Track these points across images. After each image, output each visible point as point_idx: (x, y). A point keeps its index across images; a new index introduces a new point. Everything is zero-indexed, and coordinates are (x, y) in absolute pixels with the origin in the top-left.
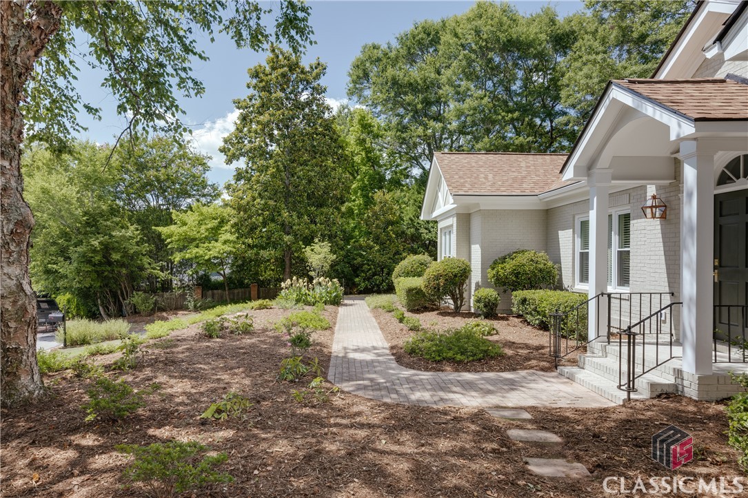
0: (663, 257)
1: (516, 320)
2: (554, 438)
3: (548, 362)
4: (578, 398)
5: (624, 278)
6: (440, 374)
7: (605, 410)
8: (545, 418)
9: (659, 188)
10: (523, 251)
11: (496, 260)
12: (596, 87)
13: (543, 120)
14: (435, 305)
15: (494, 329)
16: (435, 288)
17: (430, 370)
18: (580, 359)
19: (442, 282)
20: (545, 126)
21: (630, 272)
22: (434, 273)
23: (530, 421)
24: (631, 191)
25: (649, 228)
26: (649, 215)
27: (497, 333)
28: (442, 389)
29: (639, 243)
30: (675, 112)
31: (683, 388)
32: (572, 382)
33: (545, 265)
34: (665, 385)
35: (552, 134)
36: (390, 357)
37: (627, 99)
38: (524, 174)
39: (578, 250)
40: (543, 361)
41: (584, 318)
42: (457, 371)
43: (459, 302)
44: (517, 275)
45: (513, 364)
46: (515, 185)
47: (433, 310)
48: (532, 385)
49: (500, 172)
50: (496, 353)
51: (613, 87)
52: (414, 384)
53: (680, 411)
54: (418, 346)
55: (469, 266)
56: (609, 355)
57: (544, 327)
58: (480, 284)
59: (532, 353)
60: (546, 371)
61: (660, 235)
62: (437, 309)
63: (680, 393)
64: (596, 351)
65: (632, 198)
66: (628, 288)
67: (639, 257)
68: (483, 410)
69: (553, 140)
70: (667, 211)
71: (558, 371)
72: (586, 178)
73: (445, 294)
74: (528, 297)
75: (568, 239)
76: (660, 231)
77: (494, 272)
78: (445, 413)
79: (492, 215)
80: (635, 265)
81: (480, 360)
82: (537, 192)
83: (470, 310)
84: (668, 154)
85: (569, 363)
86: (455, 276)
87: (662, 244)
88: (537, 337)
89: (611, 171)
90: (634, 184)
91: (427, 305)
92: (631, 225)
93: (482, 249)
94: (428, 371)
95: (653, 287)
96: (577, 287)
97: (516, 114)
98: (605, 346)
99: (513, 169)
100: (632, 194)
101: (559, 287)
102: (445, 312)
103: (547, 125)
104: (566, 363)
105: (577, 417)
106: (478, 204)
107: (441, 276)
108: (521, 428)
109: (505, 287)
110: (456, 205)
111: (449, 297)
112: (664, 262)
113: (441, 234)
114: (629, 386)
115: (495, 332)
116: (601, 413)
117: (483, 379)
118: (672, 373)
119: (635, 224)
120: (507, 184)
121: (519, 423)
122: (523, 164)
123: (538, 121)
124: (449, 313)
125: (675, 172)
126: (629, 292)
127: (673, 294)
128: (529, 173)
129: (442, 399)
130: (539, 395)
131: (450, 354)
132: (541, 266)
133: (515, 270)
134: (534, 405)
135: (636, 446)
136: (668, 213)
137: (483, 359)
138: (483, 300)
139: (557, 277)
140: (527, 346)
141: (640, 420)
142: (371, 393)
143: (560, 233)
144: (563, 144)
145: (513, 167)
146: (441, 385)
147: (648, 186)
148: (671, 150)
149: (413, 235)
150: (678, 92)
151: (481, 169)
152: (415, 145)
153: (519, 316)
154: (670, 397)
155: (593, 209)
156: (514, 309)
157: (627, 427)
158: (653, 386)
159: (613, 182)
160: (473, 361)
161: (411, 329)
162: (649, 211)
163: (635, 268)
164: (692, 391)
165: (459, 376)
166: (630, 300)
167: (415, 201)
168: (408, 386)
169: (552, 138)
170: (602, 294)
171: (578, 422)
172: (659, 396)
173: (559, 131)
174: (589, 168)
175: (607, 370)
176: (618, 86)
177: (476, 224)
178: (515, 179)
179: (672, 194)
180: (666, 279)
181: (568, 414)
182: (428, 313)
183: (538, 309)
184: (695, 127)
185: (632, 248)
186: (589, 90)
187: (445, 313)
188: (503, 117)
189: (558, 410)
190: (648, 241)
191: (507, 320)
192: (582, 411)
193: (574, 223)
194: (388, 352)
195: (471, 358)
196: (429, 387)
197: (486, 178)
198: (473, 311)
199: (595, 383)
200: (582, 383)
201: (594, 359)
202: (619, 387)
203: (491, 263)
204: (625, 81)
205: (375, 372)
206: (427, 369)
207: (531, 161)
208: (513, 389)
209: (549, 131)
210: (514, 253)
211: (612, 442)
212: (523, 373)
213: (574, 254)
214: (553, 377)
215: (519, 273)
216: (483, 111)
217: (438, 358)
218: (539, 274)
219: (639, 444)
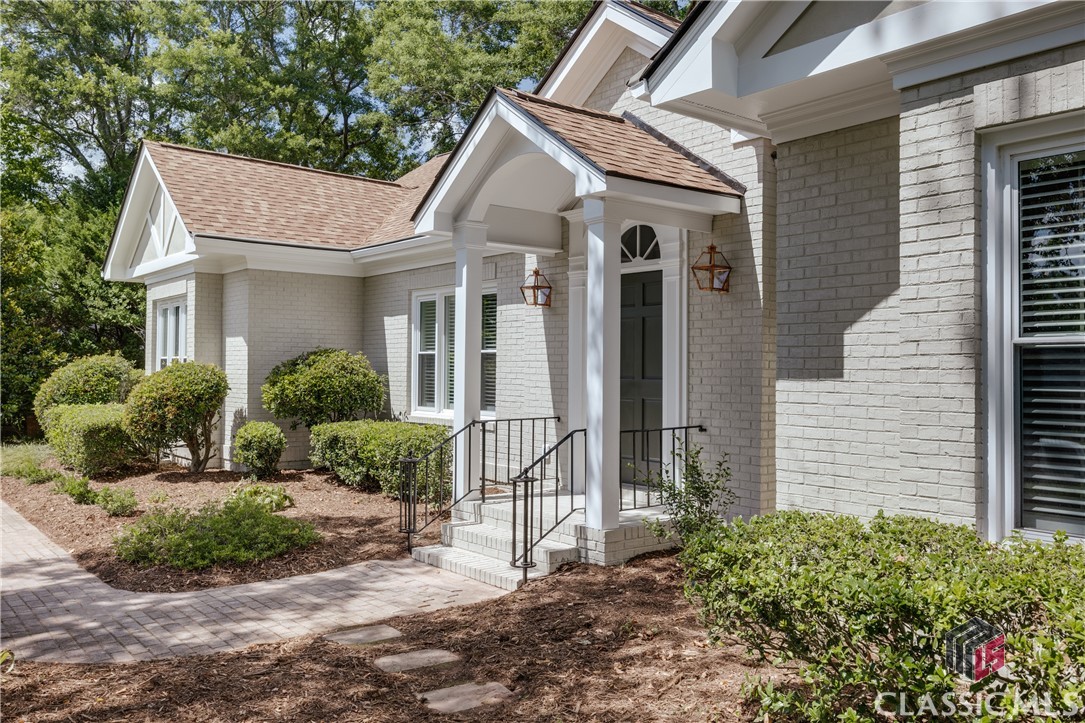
0: (546, 364)
1: (316, 478)
2: (446, 657)
3: (395, 543)
4: (457, 591)
5: (488, 399)
6: (211, 591)
7: (501, 602)
8: (421, 631)
9: (542, 259)
10: (326, 351)
11: (278, 367)
12: (423, 74)
13: (332, 110)
14: (148, 460)
15: (286, 497)
16: (155, 425)
17: (190, 587)
18: (446, 531)
19: (170, 412)
20: (333, 122)
21: (497, 387)
22: (154, 394)
23: (401, 639)
24: (499, 259)
25: (528, 319)
26: (530, 299)
27: (292, 505)
28: (226, 617)
29: (509, 342)
30: (582, 156)
31: (587, 552)
32: (436, 570)
33: (365, 375)
34: (566, 551)
35: (346, 138)
36: (83, 577)
37: (520, 124)
38: (323, 208)
39: (416, 351)
40: (387, 542)
41: (442, 465)
42: (243, 581)
43: (202, 452)
44: (318, 395)
45: (339, 554)
46: (310, 228)
47: (144, 472)
48: (380, 585)
49: (280, 199)
50: (309, 538)
51: (498, 98)
52: (171, 620)
53: (590, 584)
54: (149, 544)
55: (223, 379)
56: (485, 519)
57: (370, 485)
58: (246, 414)
59: (364, 531)
60: (395, 559)
61: (543, 330)
62: (154, 470)
63: (583, 560)
64: (466, 515)
65: (499, 270)
66: (494, 413)
67: (509, 364)
68: (321, 638)
69: (348, 150)
70: (552, 294)
71: (413, 556)
72: (451, 234)
73: (175, 436)
74: (342, 434)
75: (400, 331)
76: (542, 324)
77: (276, 390)
78: (255, 656)
79: (265, 281)
80: (503, 376)
81: (281, 556)
82: (348, 245)
83: (221, 466)
84: (555, 211)
85: (426, 541)
86: (199, 398)
87: (544, 345)
88: (361, 505)
89: (486, 227)
90: (503, 249)
91: (129, 462)
92: (498, 313)
93: (248, 346)
94: (184, 591)
95: (533, 410)
96: (414, 413)
97: (290, 90)
98: (480, 505)
99: (305, 198)
100: (500, 265)
101: (385, 414)
102: (173, 474)
103: (339, 122)
104: (423, 541)
105: (468, 618)
106: (244, 257)
107: (168, 400)
108: (394, 653)
109: (295, 418)
110: (197, 257)
111: (182, 443)
112: (547, 371)
113: (154, 313)
114: (526, 560)
115: (287, 503)
116: (498, 605)
117: (296, 587)
118: (573, 533)
119: (505, 312)
120: (296, 224)
121: (387, 645)
122: (320, 191)
123: (322, 110)
124: (182, 475)
125: (563, 239)
126: (494, 418)
127: (559, 419)
128: (331, 207)
129: (237, 635)
130: (398, 598)
131: (226, 552)
132: (360, 378)
133: (315, 385)
134: (396, 614)
135: (556, 640)
136: (553, 297)
137: (286, 553)
138: (255, 446)
139: (384, 397)
140: (352, 522)
141: (550, 604)
142: (81, 651)
143: (388, 321)
144: (362, 158)
145: (303, 194)
146: (225, 612)
147: (527, 255)
148: (558, 206)
149: (67, 311)
150: (578, 126)
151: (246, 190)
152: (67, 112)
153: (320, 470)
154: (573, 568)
155: (461, 286)
156: (315, 459)
157: (538, 617)
158: (553, 554)
159: (489, 244)
160: (269, 558)
161: (115, 515)
162: (529, 293)
163: (503, 381)
164: (597, 554)
165: (251, 590)
166: (495, 431)
167: (74, 235)
168: (156, 625)
169: (346, 146)
170: (474, 423)
171: (472, 625)
172: (559, 569)
173: (358, 135)
174: (455, 216)
175: (488, 542)
176: (505, 98)
177: (237, 299)
178: (309, 217)
179: (558, 270)
180: (551, 397)
181: (453, 617)
182: (134, 479)
183: (360, 455)
184: (606, 183)
185: (500, 350)
186: (412, 76)
187: (173, 476)
188: (266, 91)
189: (437, 614)
190: (527, 339)
191: (300, 479)
192: (472, 608)
193: (410, 305)
194: (75, 566)
195: (266, 554)
196: (201, 619)
197: (256, 208)
198: (227, 467)
199: (475, 565)
200: (454, 568)
201: (467, 529)
202: (513, 564)
203: (267, 372)
204: (512, 92)
205: (68, 611)
206: (180, 588)
207: (333, 186)
208: (353, 596)
209: (341, 132)
210: (312, 353)
211: (526, 642)
212: (360, 567)
213: (409, 357)
214: (408, 566)
215: (323, 390)
216: (226, 70)
217: (200, 563)
218: (356, 393)
219: (559, 635)
